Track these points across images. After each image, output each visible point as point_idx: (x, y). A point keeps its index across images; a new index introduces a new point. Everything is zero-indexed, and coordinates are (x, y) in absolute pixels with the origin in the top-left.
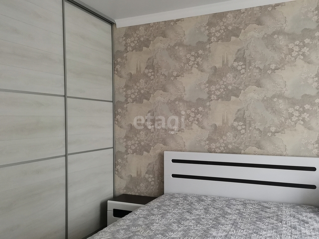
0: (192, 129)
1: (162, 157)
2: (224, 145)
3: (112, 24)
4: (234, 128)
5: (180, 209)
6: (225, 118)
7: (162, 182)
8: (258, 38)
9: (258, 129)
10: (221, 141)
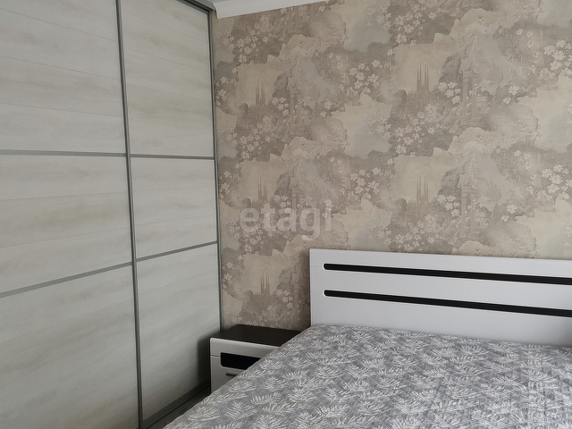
0: (360, 208)
1: (305, 259)
2: (420, 238)
3: (209, 11)
4: (439, 207)
5: (340, 357)
6: (422, 188)
7: (306, 304)
8: (487, 36)
9: (484, 209)
10: (415, 230)
